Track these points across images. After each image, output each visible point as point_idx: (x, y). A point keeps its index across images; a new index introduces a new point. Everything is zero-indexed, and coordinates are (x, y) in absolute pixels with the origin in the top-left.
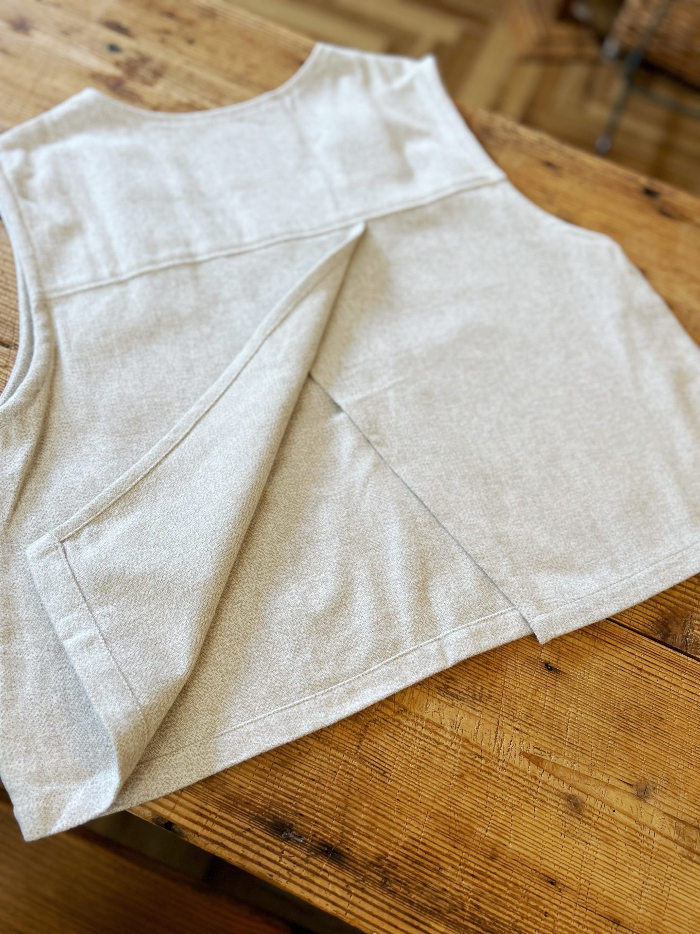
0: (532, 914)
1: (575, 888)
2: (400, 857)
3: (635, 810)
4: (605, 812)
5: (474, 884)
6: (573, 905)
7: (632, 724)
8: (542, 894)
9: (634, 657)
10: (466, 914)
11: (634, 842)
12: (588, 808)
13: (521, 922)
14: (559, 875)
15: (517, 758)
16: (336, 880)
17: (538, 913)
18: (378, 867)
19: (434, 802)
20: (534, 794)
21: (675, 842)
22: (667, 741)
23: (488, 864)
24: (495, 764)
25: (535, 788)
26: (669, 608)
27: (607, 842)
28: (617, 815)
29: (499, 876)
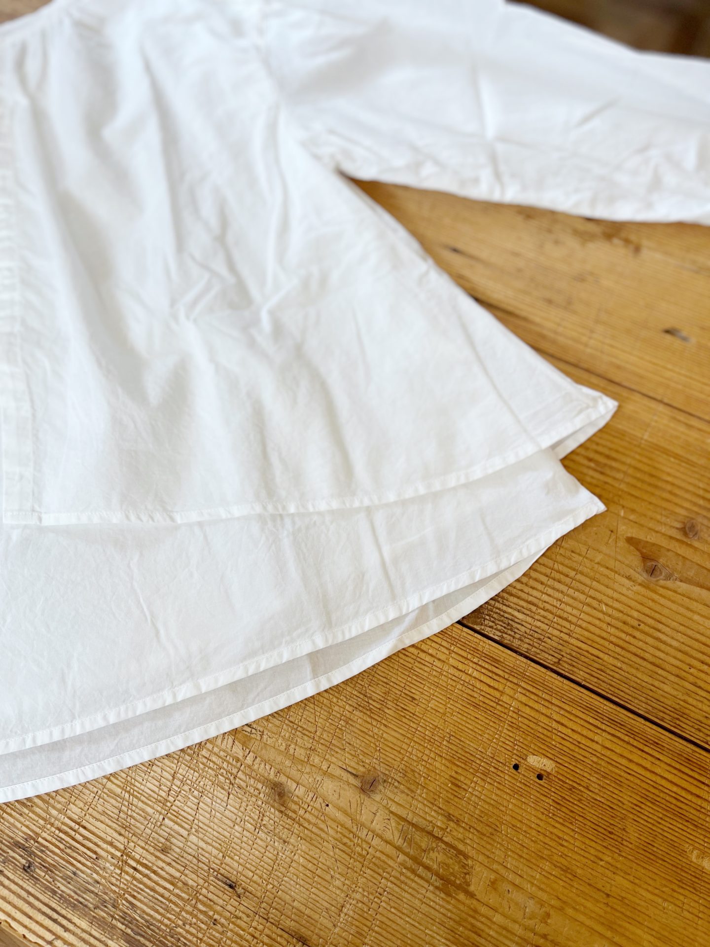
0: (198, 919)
1: (259, 894)
2: (54, 840)
3: (354, 806)
4: (317, 805)
6: (252, 914)
7: (374, 703)
8: (215, 898)
10: (118, 912)
11: (345, 844)
12: (296, 799)
13: (181, 928)
14: (242, 877)
17: (205, 919)
18: (24, 848)
20: (232, 778)
21: (398, 849)
22: (415, 726)
23: (156, 857)
27: (310, 841)
28: (330, 810)
29: (167, 873)
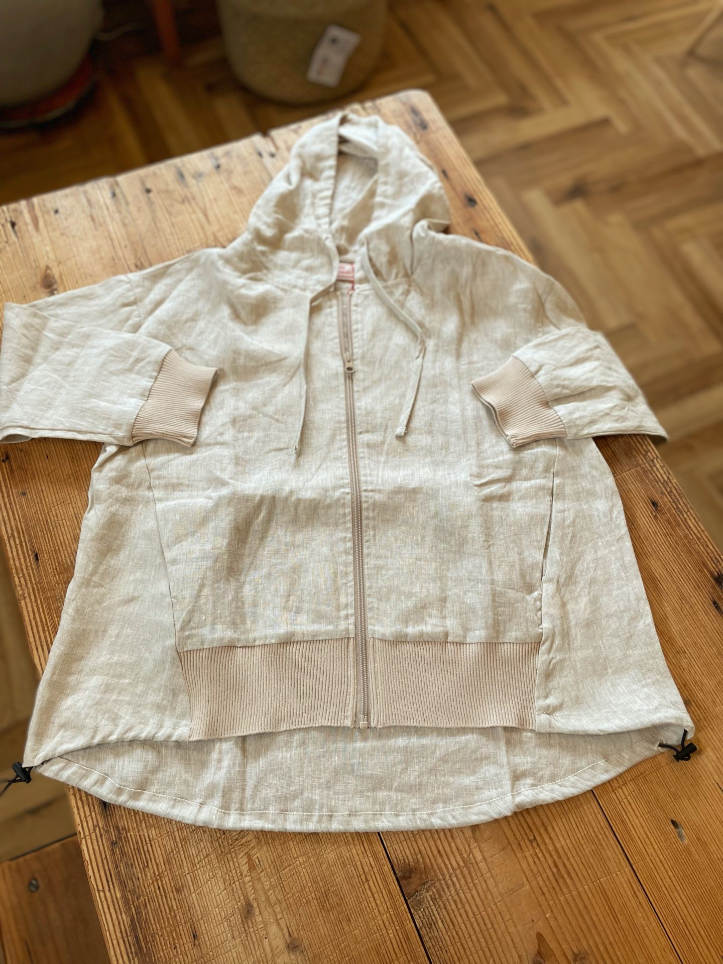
5: (155, 892)
9: (371, 869)
15: (243, 853)
16: (94, 817)
19: (178, 830)
24: (228, 843)
25: (236, 879)
26: (425, 864)
